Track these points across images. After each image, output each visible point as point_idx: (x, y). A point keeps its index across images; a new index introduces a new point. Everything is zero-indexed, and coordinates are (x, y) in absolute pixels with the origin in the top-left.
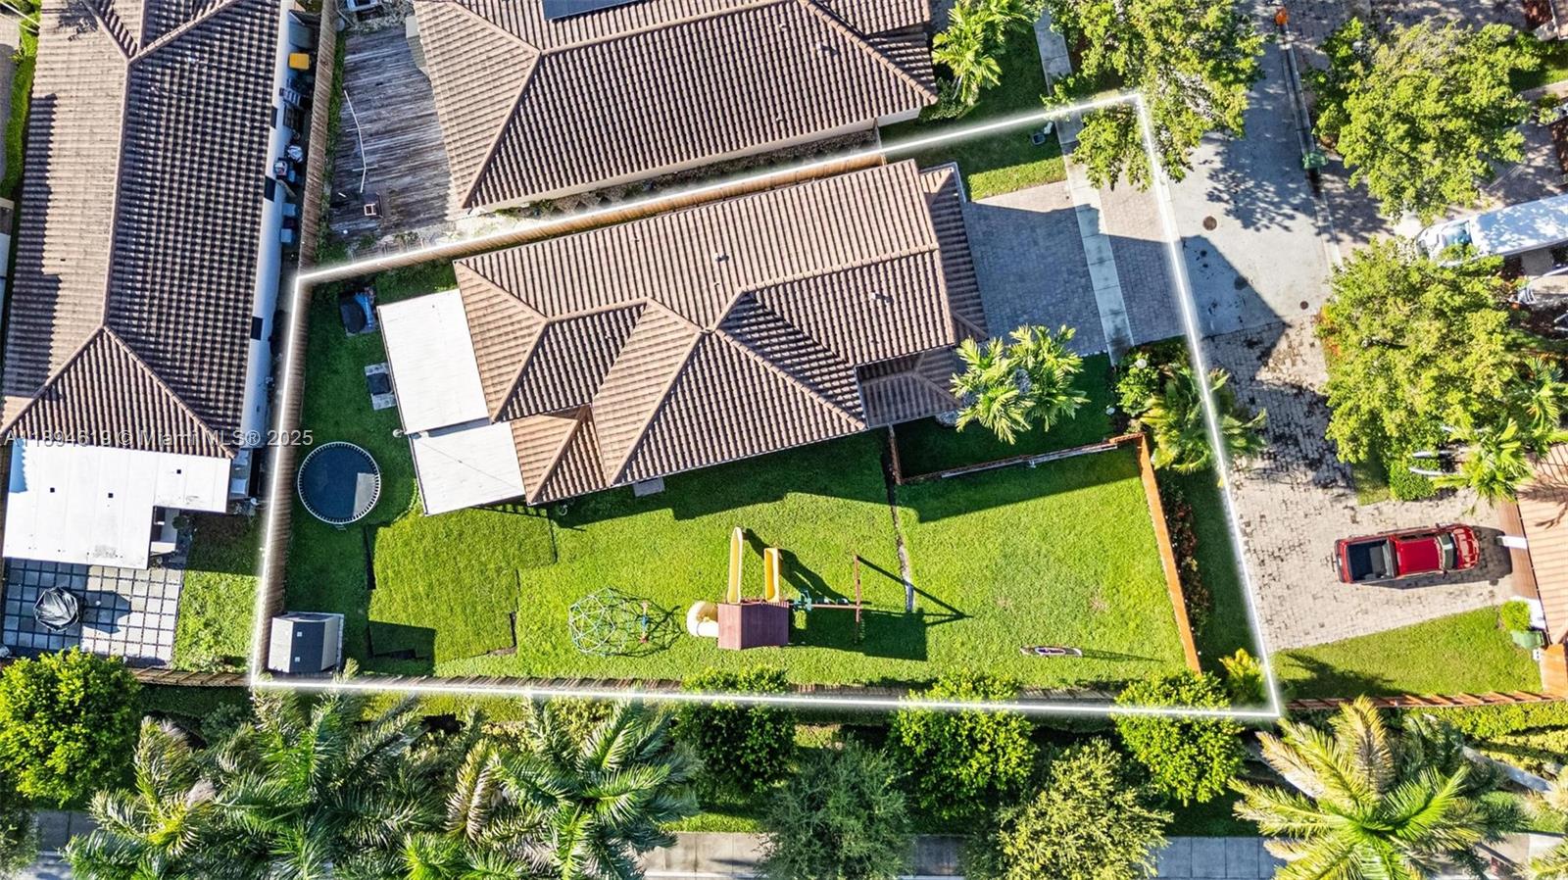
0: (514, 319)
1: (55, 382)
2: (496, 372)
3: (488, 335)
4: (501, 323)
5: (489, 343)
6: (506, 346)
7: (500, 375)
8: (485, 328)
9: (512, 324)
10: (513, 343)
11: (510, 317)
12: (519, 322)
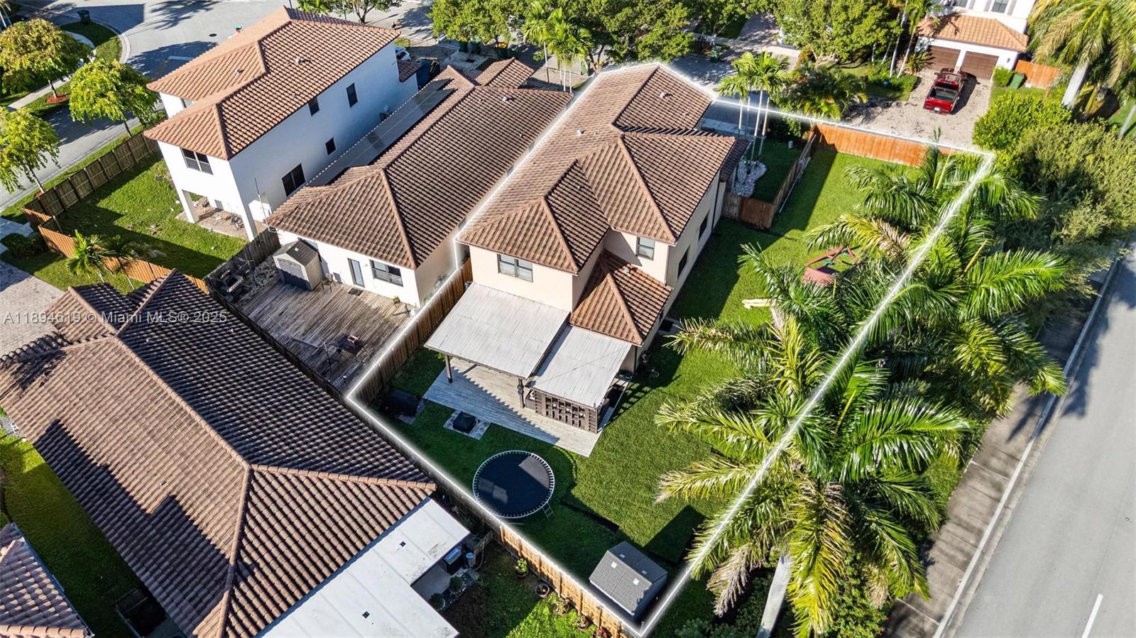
0: (524, 220)
1: (238, 557)
2: (547, 250)
3: (518, 243)
4: (519, 230)
5: (524, 244)
6: (535, 234)
7: (550, 248)
8: (513, 242)
9: (525, 223)
10: (538, 228)
11: (520, 222)
12: (528, 217)
